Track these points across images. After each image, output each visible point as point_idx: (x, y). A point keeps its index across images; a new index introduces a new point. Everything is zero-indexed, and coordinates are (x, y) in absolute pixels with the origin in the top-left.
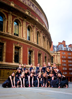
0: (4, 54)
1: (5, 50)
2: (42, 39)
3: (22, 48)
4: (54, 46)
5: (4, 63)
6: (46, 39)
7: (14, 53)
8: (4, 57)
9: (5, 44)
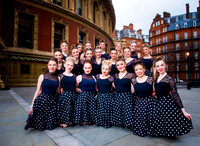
0: (36, 36)
1: (36, 29)
2: (101, 16)
3: (67, 28)
4: (117, 31)
5: (36, 52)
6: (108, 17)
7: (53, 35)
8: (36, 42)
9: (36, 19)
